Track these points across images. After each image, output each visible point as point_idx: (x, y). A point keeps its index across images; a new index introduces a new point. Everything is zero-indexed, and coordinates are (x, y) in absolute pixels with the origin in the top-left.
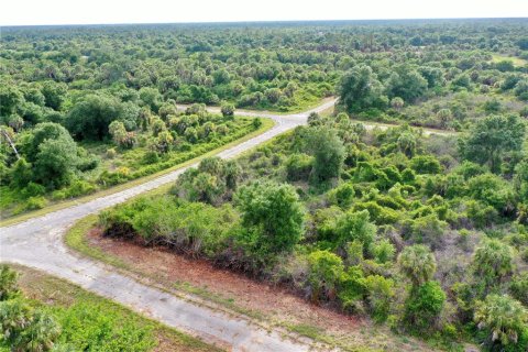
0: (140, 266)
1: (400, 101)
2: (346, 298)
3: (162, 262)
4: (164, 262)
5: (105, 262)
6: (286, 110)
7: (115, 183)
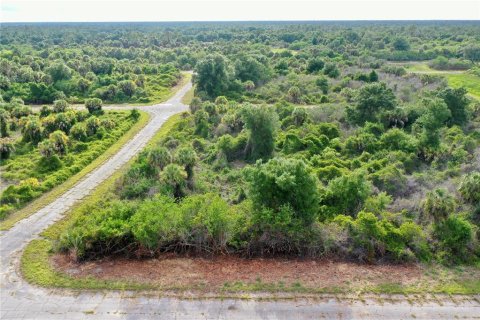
0: (163, 281)
1: (251, 83)
2: (396, 249)
3: (183, 270)
4: (185, 270)
5: (117, 289)
6: (147, 101)
7: (29, 200)
